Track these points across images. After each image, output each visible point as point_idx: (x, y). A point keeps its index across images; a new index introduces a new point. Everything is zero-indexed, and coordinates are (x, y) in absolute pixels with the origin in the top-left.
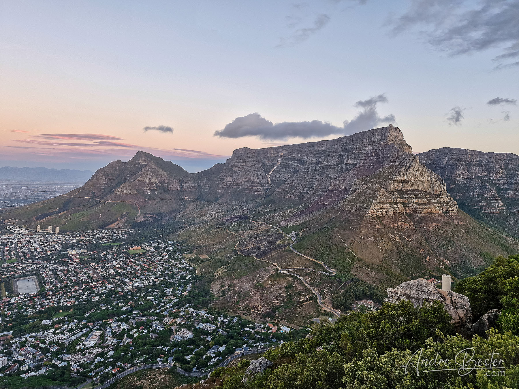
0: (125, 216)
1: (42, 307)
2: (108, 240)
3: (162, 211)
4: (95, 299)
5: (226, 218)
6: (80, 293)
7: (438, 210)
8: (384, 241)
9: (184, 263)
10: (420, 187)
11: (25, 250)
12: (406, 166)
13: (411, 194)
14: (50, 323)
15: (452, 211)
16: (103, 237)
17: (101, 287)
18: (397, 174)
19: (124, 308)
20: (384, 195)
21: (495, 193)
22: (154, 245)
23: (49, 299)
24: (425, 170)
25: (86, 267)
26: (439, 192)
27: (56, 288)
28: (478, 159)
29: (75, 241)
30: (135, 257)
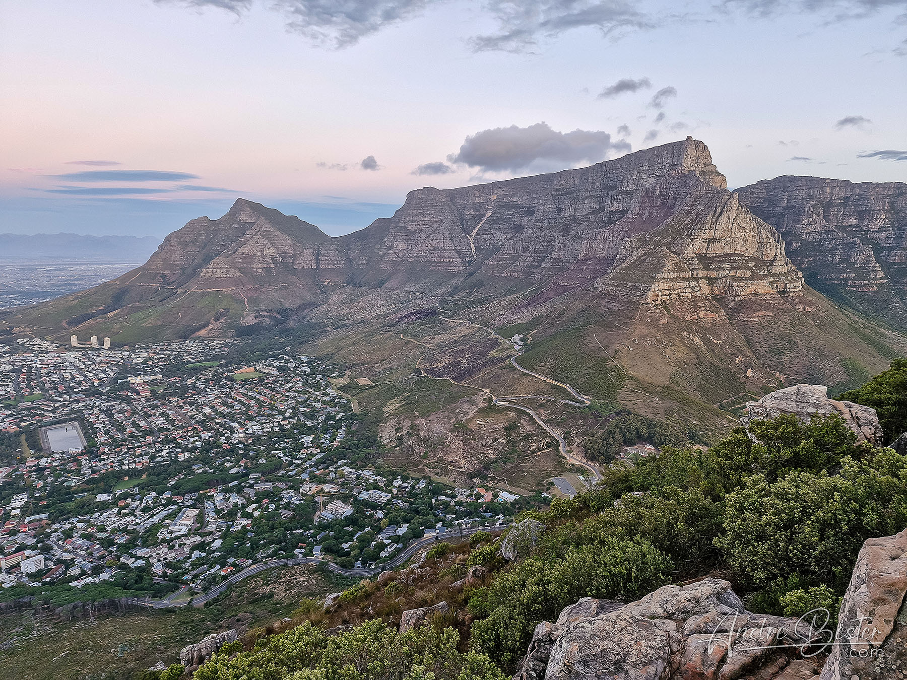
0: (222, 315)
1: (94, 472)
2: (197, 358)
3: (287, 306)
4: (183, 457)
5: (399, 315)
6: (156, 448)
7: (769, 289)
8: (674, 345)
9: (331, 394)
10: (739, 249)
11: (54, 378)
12: (715, 211)
13: (722, 262)
14: (110, 498)
15: (793, 290)
16: (188, 353)
17: (191, 436)
18: (699, 226)
19: (234, 471)
20: (676, 264)
21: (870, 256)
22: (276, 363)
23: (104, 460)
24: (748, 217)
25: (162, 405)
26: (771, 257)
27: (115, 440)
28: (843, 195)
29: (140, 360)
30: (244, 385)
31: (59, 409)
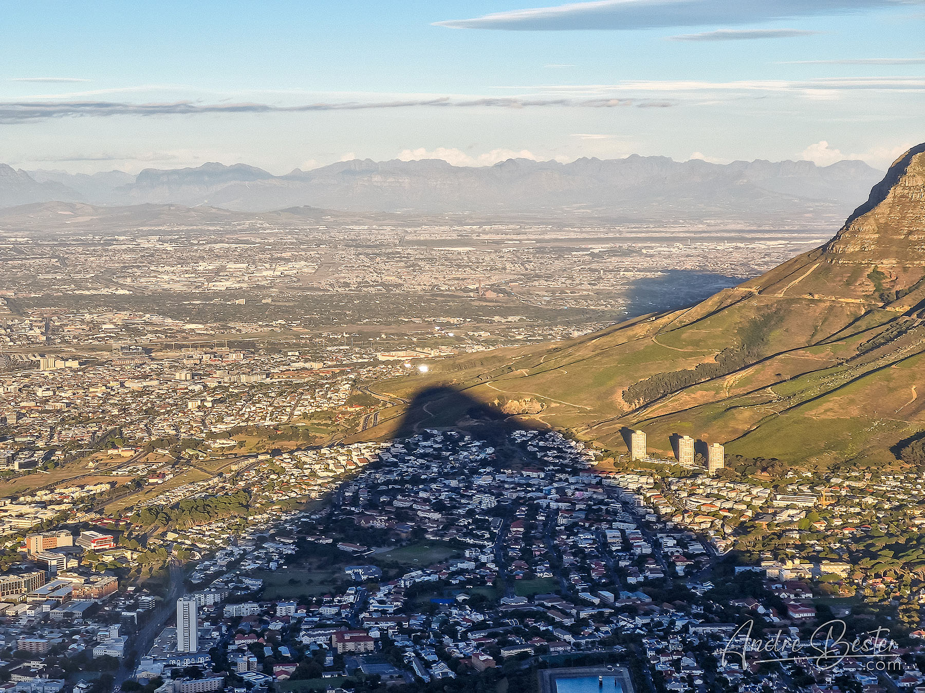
29: (796, 516)
31: (588, 625)
